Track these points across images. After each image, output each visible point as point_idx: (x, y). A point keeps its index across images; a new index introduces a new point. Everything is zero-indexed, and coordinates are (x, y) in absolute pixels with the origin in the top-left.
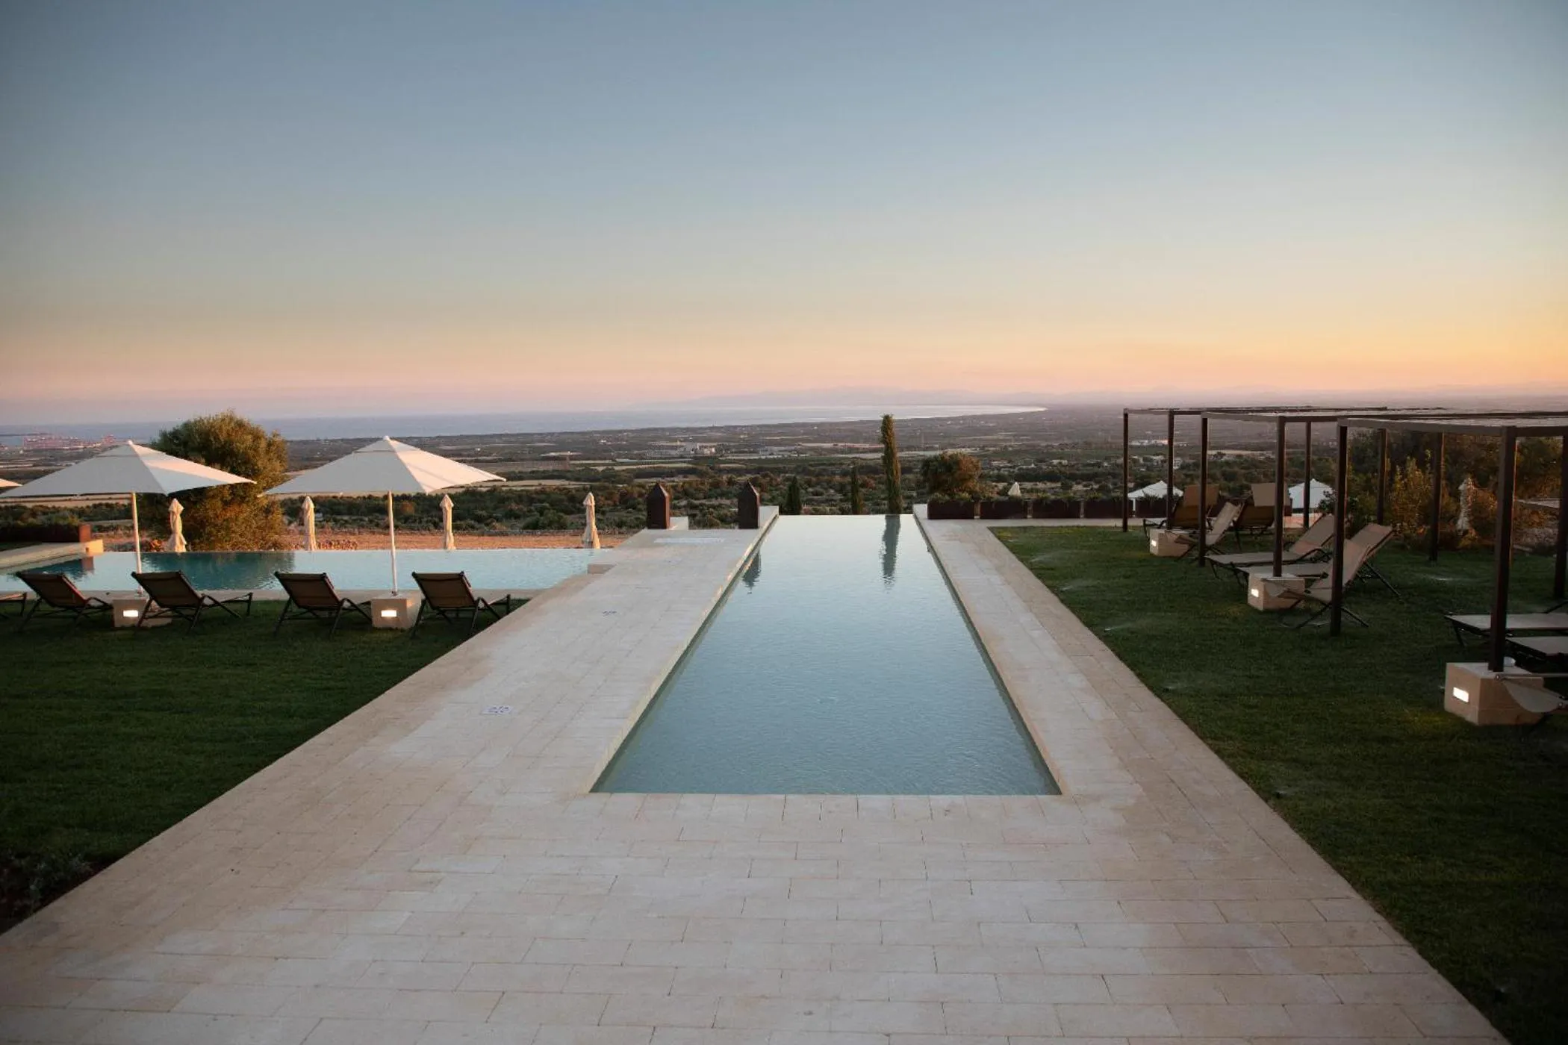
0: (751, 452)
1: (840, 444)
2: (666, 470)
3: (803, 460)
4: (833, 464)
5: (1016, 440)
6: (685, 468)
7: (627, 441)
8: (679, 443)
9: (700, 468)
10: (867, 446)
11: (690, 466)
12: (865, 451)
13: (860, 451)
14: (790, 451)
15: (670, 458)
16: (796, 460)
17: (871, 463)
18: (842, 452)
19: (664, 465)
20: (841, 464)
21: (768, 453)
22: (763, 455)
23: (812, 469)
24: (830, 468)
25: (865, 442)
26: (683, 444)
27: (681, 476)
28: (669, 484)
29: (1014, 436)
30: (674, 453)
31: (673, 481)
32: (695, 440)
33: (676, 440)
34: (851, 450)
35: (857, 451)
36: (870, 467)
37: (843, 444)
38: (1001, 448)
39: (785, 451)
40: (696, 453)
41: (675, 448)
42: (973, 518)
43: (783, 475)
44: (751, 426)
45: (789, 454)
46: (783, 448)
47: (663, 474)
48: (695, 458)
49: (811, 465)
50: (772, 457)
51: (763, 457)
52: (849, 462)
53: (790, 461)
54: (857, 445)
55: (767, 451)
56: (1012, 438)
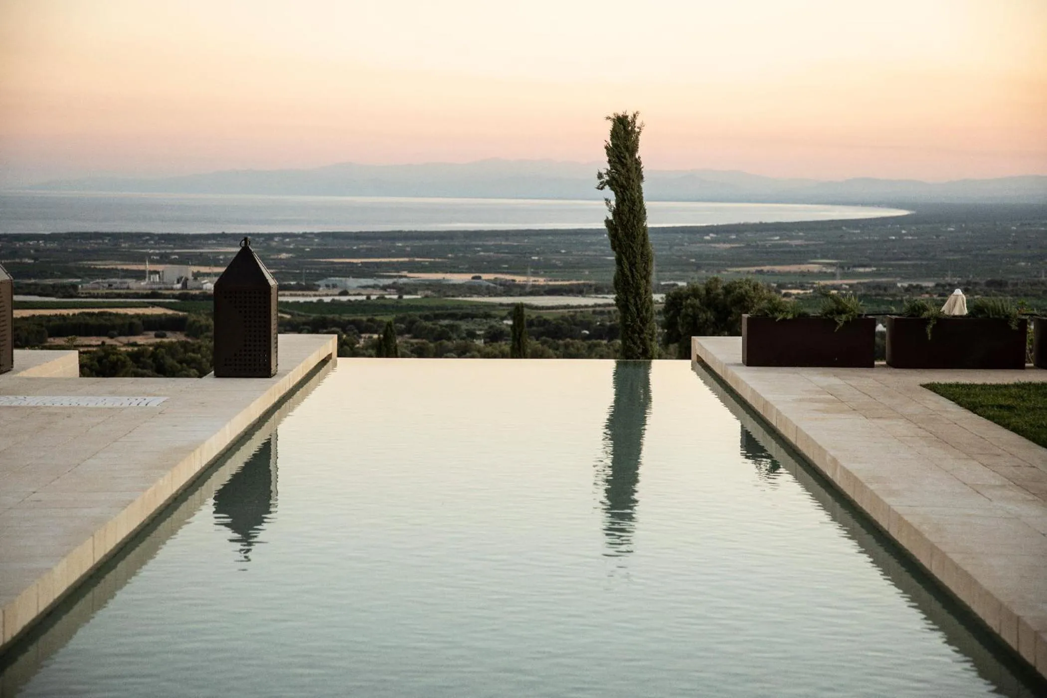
0: (299, 288)
1: (485, 276)
2: (118, 321)
3: (411, 307)
4: (473, 316)
5: (845, 276)
6: (159, 316)
7: (35, 259)
8: (149, 267)
9: (193, 317)
10: (541, 281)
11: (170, 312)
12: (536, 291)
13: (528, 290)
14: (385, 288)
15: (127, 296)
16: (395, 307)
17: (547, 315)
18: (490, 292)
19: (121, 311)
20: (487, 316)
21: (337, 291)
22: (327, 295)
23: (429, 324)
24: (464, 325)
25: (535, 274)
26: (159, 268)
27: (152, 334)
28: (123, 349)
29: (842, 267)
30: (134, 285)
31: (135, 344)
32: (184, 260)
33: (141, 259)
34: (509, 289)
35: (523, 291)
36: (545, 322)
37: (491, 276)
38: (815, 290)
39: (374, 287)
40: (185, 286)
41: (140, 275)
42: (871, 365)
43: (367, 335)
44: (304, 235)
45: (382, 292)
46: (370, 282)
47: (113, 327)
48: (183, 297)
49: (427, 318)
50: (344, 299)
51: (327, 299)
52: (505, 313)
53: (383, 307)
54: (519, 279)
55: (334, 286)
56: (839, 271)
